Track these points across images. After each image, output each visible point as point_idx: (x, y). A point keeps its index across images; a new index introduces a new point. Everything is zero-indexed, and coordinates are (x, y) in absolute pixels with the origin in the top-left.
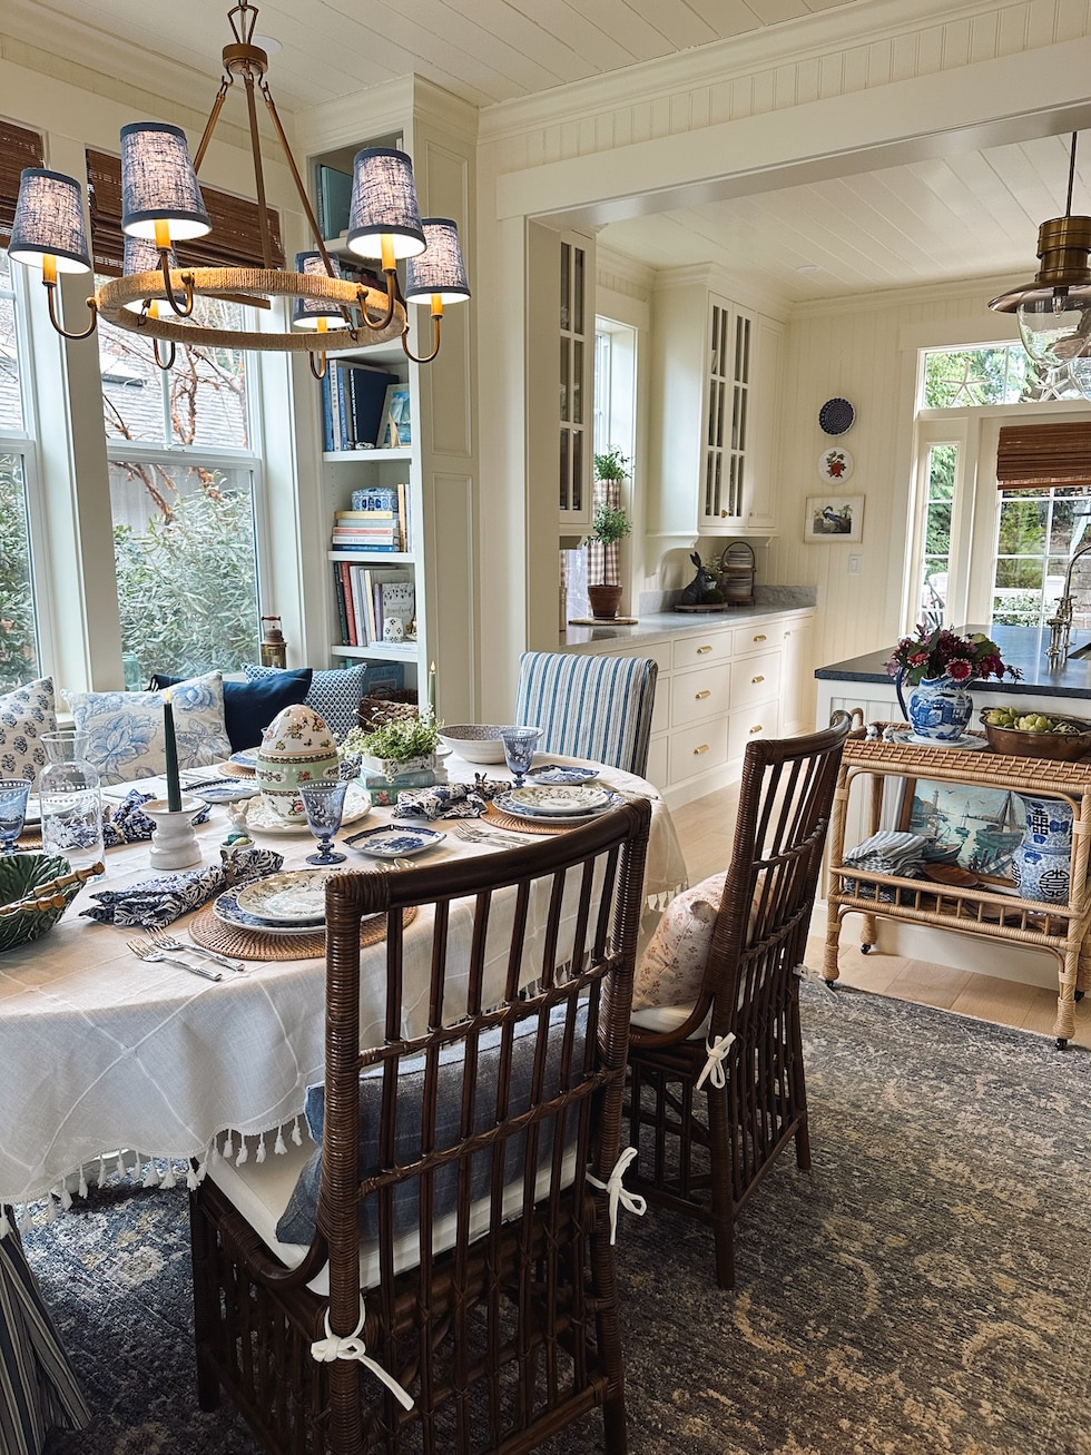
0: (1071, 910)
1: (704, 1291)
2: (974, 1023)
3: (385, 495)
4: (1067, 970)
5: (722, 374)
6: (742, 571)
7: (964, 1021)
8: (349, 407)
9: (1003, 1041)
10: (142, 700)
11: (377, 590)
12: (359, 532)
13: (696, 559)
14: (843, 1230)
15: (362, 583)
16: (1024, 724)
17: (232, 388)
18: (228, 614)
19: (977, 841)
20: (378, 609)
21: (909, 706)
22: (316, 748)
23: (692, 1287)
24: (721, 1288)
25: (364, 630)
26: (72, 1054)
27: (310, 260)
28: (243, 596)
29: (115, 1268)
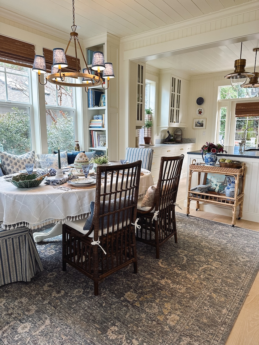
0: (235, 199)
1: (154, 259)
2: (216, 222)
3: (100, 116)
4: (234, 211)
5: (174, 92)
6: (179, 135)
7: (214, 222)
8: (93, 99)
9: (221, 225)
10: (52, 156)
11: (98, 136)
12: (95, 124)
13: (168, 132)
14: (181, 252)
15: (95, 134)
16: (226, 162)
17: (69, 95)
18: (68, 142)
19: (219, 187)
20: (98, 140)
21: (204, 158)
22: (85, 160)
23: (151, 258)
24: (157, 259)
25: (96, 144)
26: (44, 201)
27: (85, 70)
28: (71, 138)
29: (47, 253)
